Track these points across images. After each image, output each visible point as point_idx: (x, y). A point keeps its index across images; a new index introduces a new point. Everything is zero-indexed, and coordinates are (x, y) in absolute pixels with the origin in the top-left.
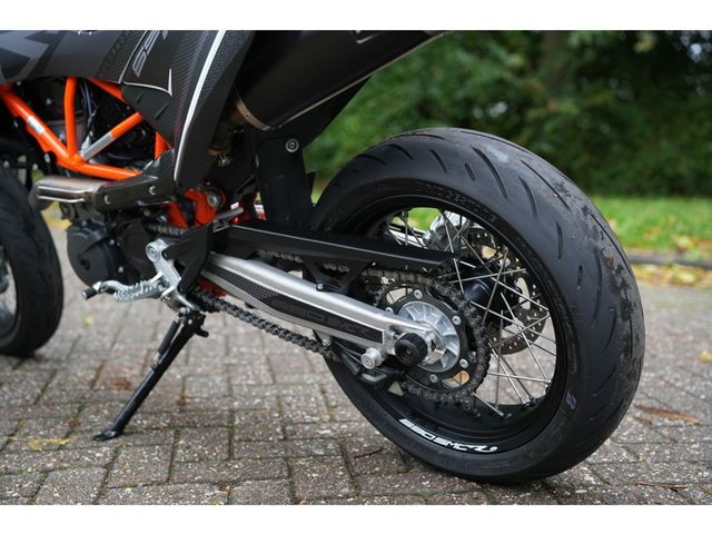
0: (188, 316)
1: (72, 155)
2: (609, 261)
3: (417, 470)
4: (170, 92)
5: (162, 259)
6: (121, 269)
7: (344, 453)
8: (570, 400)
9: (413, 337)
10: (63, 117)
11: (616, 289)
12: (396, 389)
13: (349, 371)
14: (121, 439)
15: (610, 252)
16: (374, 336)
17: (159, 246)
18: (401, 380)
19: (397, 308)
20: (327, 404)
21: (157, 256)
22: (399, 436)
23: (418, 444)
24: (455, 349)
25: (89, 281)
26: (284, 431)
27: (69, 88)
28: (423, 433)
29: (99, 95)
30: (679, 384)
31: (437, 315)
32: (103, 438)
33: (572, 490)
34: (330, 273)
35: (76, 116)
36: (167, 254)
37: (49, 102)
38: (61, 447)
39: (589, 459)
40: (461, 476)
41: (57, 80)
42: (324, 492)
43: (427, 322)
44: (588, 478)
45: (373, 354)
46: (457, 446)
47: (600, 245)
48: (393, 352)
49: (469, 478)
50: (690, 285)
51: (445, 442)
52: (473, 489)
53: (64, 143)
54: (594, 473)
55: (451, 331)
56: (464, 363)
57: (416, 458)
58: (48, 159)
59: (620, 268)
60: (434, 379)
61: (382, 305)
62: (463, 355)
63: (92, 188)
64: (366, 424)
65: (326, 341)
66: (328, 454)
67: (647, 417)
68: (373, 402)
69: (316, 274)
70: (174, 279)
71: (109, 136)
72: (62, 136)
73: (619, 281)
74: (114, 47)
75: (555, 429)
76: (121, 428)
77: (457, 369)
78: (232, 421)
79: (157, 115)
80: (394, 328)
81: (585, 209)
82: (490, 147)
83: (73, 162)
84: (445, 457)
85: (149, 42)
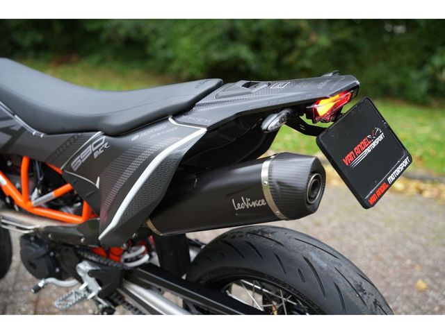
0: (104, 310)
1: (26, 202)
4: (97, 185)
5: (87, 276)
6: (57, 270)
10: (19, 174)
17: (85, 266)
21: (84, 272)
27: (25, 161)
36: (91, 274)
37: (9, 163)
41: (19, 156)
53: (20, 190)
58: (8, 200)
63: (40, 224)
71: (52, 195)
72: (18, 185)
74: (58, 149)
79: (87, 195)
81: (375, 302)
82: (314, 256)
83: (26, 206)
85: (85, 155)
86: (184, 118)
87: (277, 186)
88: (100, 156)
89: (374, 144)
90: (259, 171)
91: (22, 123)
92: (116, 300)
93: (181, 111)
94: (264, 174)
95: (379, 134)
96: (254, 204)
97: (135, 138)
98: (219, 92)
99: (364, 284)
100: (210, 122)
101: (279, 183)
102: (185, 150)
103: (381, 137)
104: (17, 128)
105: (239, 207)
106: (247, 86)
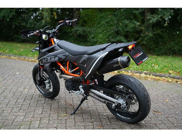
0: (85, 97)
1: (68, 72)
2: (146, 95)
3: (119, 121)
4: (85, 66)
6: (74, 89)
7: (108, 118)
8: (140, 113)
9: (119, 103)
10: (67, 66)
11: (146, 99)
12: (117, 110)
13: (110, 107)
14: (74, 115)
15: (146, 94)
16: (114, 103)
17: (81, 86)
18: (117, 108)
19: (117, 99)
20: (104, 109)
22: (117, 116)
23: (119, 117)
24: (125, 105)
25: (69, 91)
26: (98, 114)
27: (68, 62)
28: (120, 116)
29: (72, 64)
30: (161, 107)
31: (123, 100)
32: (72, 114)
33: (141, 124)
34: (108, 93)
35: (69, 66)
36: (82, 88)
37: (64, 63)
38: (66, 116)
39: (144, 120)
40: (126, 122)
41: (66, 61)
42: (106, 124)
43: (121, 101)
44: (144, 123)
45: (114, 105)
46: (125, 118)
47: (145, 93)
48: (116, 105)
49: (127, 122)
50: (171, 82)
51: (123, 117)
52: (127, 124)
53: (66, 70)
54: (145, 122)
55: (124, 102)
56: (126, 107)
57: (119, 119)
58: (63, 72)
59: (147, 96)
60: (122, 109)
61: (115, 98)
62: (126, 106)
63: (71, 77)
64: (111, 113)
65: (107, 103)
66: (106, 118)
67: (154, 113)
68: (113, 111)
69: (105, 93)
70: (83, 92)
71: (74, 70)
73: (147, 97)
74: (76, 59)
75: (138, 116)
76: (74, 113)
77: (125, 108)
78: (90, 112)
80: (117, 102)
81: (143, 88)
82: (130, 79)
83: (68, 73)
84: (123, 119)
85: (83, 60)
86: (104, 50)
87: (121, 61)
88: (86, 59)
89: (140, 54)
90: (118, 59)
91: (68, 54)
92: (88, 94)
93: (103, 49)
94: (119, 60)
95: (141, 53)
96: (117, 65)
97: (94, 55)
98: (111, 45)
99: (141, 84)
100: (109, 51)
101: (122, 61)
102: (104, 56)
103: (142, 53)
104: (67, 55)
105: (115, 66)
106: (116, 44)
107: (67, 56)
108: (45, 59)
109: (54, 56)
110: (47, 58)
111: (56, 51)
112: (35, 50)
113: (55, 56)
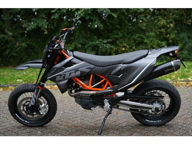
0: (110, 111)
4: (119, 77)
9: (157, 108)
16: (151, 109)
19: (152, 104)
27: (91, 76)
28: (149, 121)
36: (108, 102)
37: (83, 78)
46: (154, 122)
55: (160, 106)
58: (83, 88)
70: (109, 106)
71: (99, 83)
74: (107, 70)
77: (160, 111)
79: (114, 80)
80: (153, 107)
83: (90, 88)
84: (153, 124)
85: (117, 70)
88: (124, 69)
94: (173, 64)
96: (170, 69)
104: (92, 67)
105: (167, 71)
107: (92, 69)
108: (61, 76)
109: (74, 71)
110: (65, 74)
111: (75, 64)
112: (28, 67)
113: (76, 70)
